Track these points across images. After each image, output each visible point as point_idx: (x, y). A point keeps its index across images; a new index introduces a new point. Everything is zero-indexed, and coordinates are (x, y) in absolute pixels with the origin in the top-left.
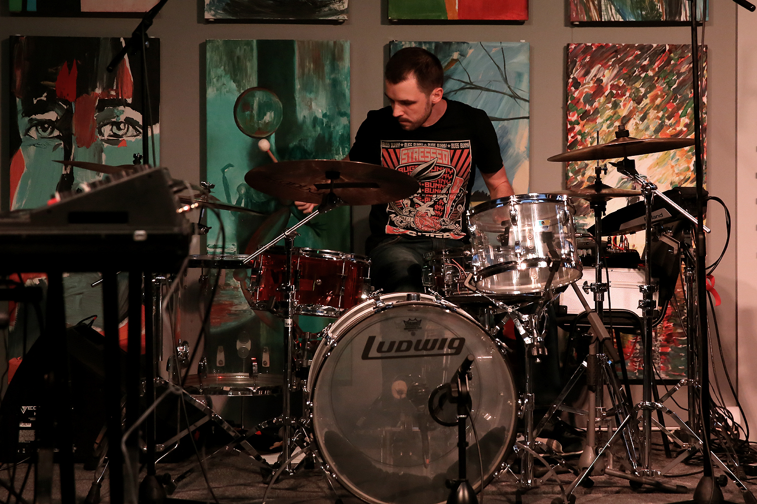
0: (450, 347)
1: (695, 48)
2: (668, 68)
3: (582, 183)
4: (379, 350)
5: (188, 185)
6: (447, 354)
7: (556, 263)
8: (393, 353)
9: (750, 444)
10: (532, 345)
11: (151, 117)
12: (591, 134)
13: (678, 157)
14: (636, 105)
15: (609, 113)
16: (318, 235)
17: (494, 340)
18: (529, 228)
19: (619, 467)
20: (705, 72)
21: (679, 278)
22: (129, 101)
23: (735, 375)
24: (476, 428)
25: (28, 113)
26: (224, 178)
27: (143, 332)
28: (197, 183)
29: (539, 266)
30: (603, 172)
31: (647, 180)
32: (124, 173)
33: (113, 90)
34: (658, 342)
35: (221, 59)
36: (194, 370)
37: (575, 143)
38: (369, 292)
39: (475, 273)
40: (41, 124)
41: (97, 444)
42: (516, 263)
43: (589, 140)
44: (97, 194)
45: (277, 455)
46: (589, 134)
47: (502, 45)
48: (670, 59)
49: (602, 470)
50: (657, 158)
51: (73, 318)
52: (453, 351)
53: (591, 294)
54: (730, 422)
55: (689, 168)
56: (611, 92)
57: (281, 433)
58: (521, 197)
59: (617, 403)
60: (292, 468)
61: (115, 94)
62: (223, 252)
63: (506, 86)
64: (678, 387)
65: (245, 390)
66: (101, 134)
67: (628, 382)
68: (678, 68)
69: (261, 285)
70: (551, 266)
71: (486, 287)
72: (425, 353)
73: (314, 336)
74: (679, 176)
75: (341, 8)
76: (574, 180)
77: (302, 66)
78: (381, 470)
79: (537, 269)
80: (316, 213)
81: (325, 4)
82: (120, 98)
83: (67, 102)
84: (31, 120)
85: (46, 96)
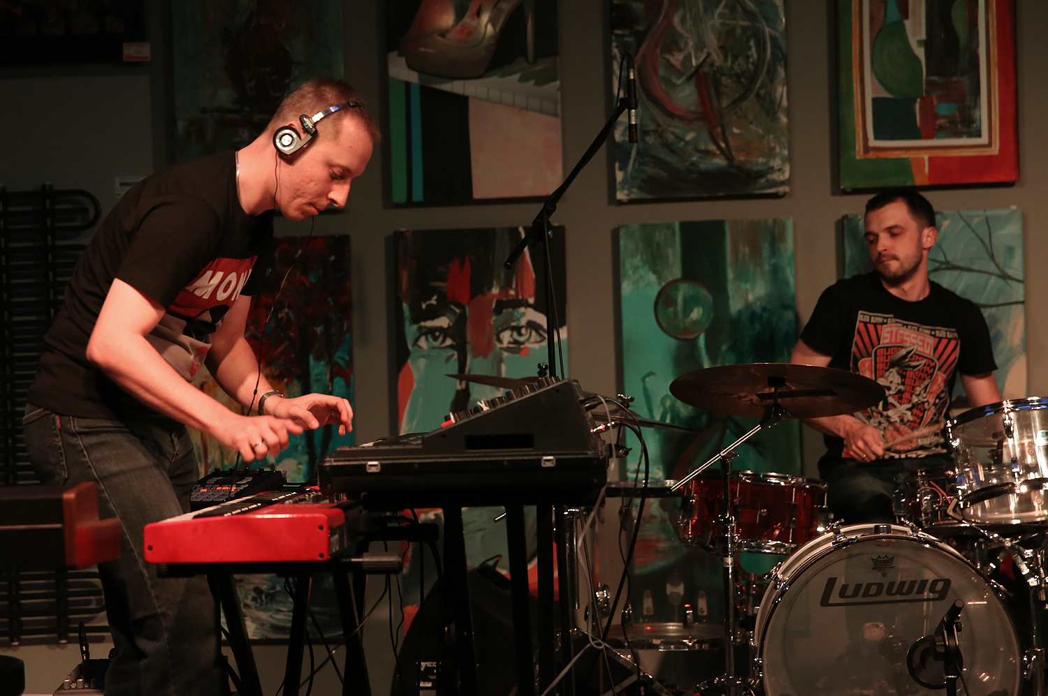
0: (932, 590)
4: (842, 594)
5: (602, 399)
6: (928, 600)
8: (859, 599)
10: (1038, 588)
11: (557, 318)
16: (761, 454)
17: (988, 582)
18: (1030, 440)
22: (531, 301)
24: (970, 691)
25: (416, 320)
26: (645, 390)
27: (556, 574)
28: (613, 395)
29: (1044, 489)
32: (527, 388)
33: (512, 289)
35: (637, 247)
36: (617, 620)
38: (826, 523)
39: (961, 498)
40: (431, 332)
42: (1014, 485)
44: (499, 413)
47: (989, 213)
51: (474, 559)
52: (936, 595)
58: (1018, 403)
61: (514, 294)
62: (646, 478)
63: (993, 265)
65: (678, 642)
66: (500, 341)
69: (694, 517)
71: (975, 516)
72: (899, 597)
73: (761, 578)
75: (782, 178)
77: (735, 250)
79: (1042, 492)
80: (758, 428)
81: (761, 174)
82: (520, 297)
83: (459, 306)
84: (420, 328)
85: (437, 300)
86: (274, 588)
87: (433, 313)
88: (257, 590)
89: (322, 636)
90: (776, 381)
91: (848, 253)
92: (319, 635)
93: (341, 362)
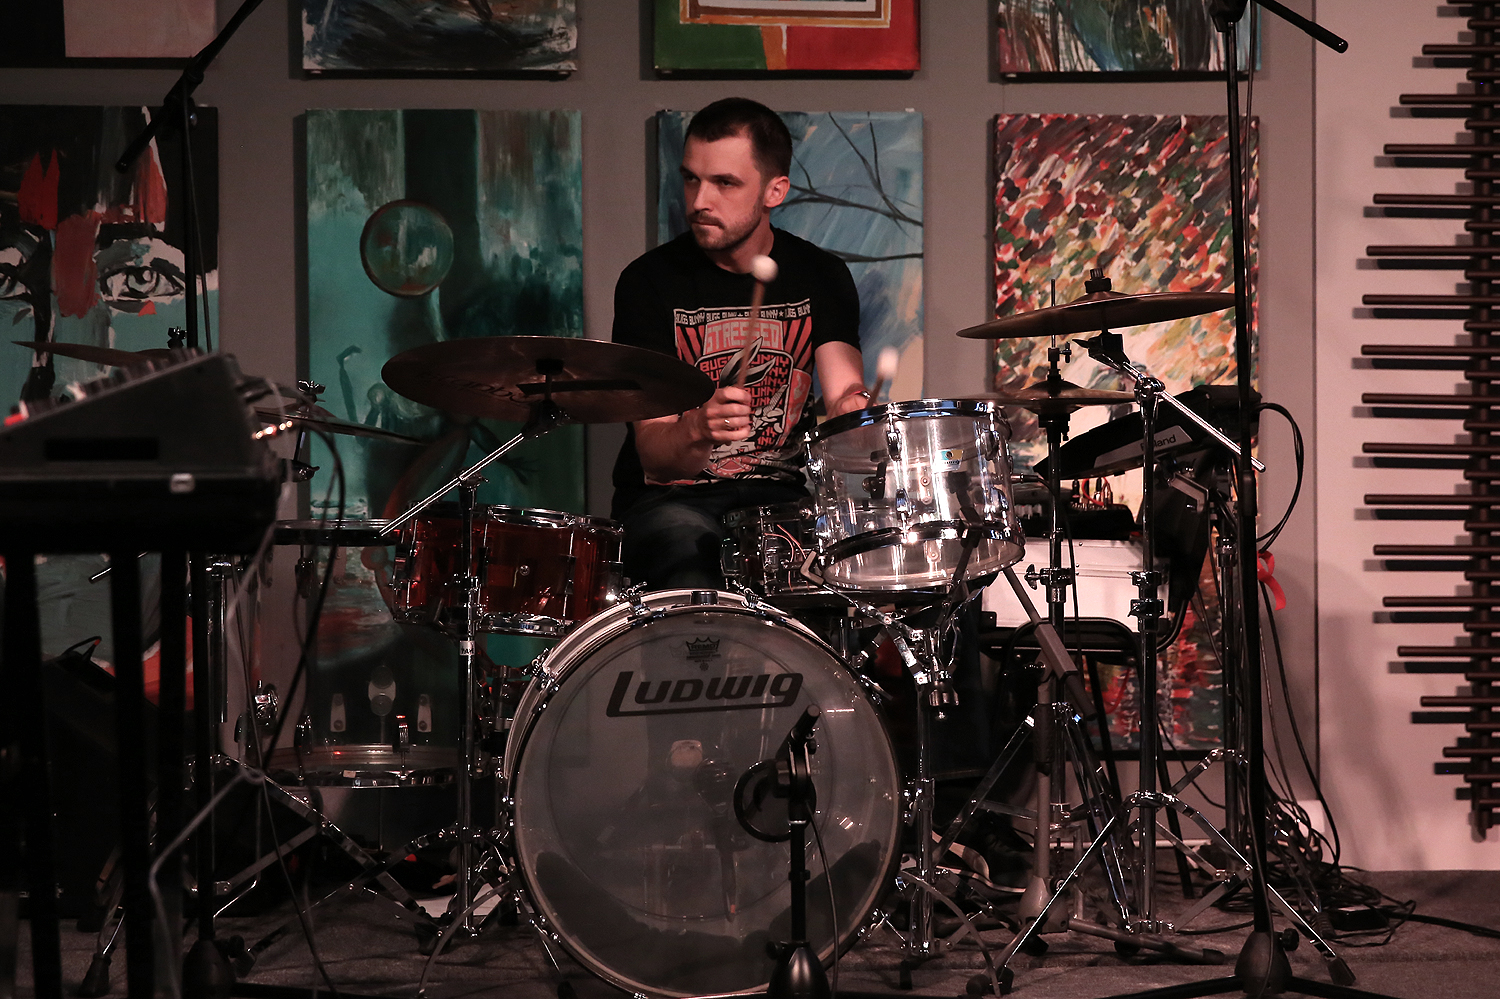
0: (775, 690)
1: (1235, 122)
2: (1185, 161)
3: (1022, 379)
4: (640, 698)
5: (273, 387)
6: (768, 706)
7: (974, 531)
8: (666, 704)
9: (1343, 870)
10: (929, 686)
11: (202, 258)
12: (1039, 287)
13: (1204, 330)
14: (1125, 230)
15: (1074, 245)
16: (523, 480)
17: (858, 678)
18: (924, 464)
19: (1094, 916)
20: (1255, 167)
21: (1207, 557)
22: (160, 227)
23: (1314, 741)
24: (825, 844)
26: (343, 375)
27: (190, 668)
28: (290, 381)
29: (943, 537)
30: (1063, 358)
31: (1147, 373)
32: (150, 364)
33: (128, 206)
34: (1169, 680)
35: (335, 147)
36: (286, 740)
37: (1010, 303)
38: (620, 588)
39: (821, 551)
41: (102, 881)
42: (898, 531)
43: (1037, 296)
44: (99, 404)
45: (447, 901)
46: (1036, 286)
47: (874, 117)
48: (1188, 143)
49: (1063, 922)
50: (1166, 331)
51: (54, 642)
52: (781, 699)
53: (1042, 588)
54: (1304, 830)
55: (1225, 350)
56: (1078, 207)
57: (453, 858)
58: (908, 407)
59: (1091, 795)
60: (475, 923)
61: (132, 214)
62: (340, 515)
63: (879, 197)
64: (1207, 765)
65: (383, 775)
66: (107, 291)
67: (1112, 756)
68: (1205, 159)
69: (415, 575)
70: (964, 536)
71: (842, 578)
72: (726, 702)
73: (517, 673)
74: (1206, 365)
75: (565, 48)
76: (1009, 373)
77: (490, 159)
78: (644, 926)
79: (939, 543)
80: (519, 438)
81: (534, 40)
82: (142, 221)
83: (40, 230)
90: (548, 365)
91: (664, 170)
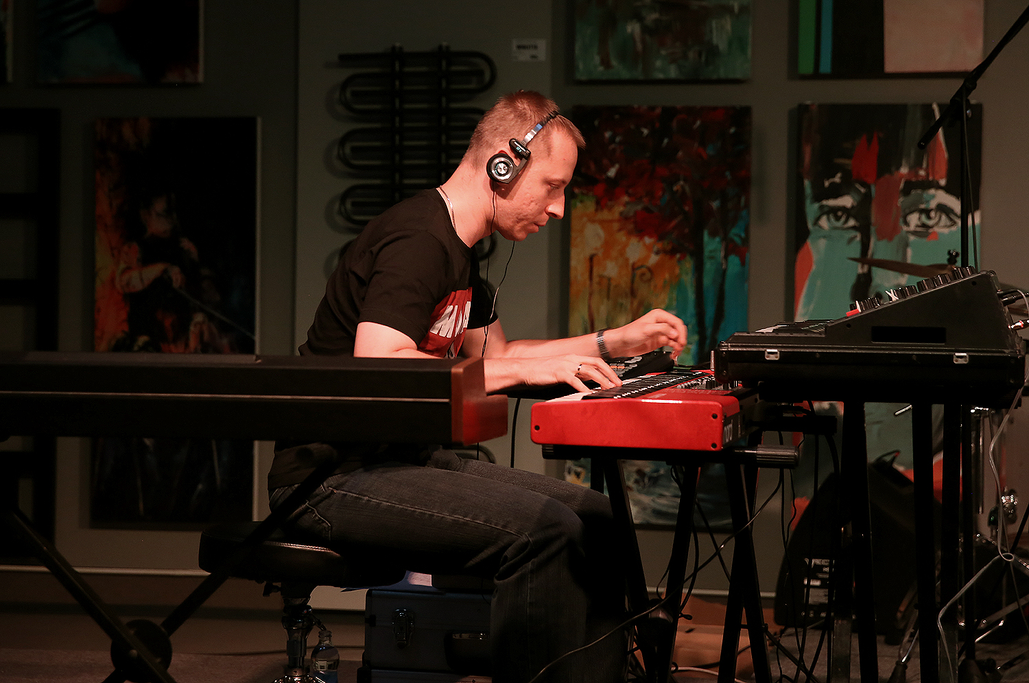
11: (972, 203)
25: (818, 198)
33: (922, 168)
40: (834, 212)
41: (901, 612)
61: (924, 174)
66: (907, 224)
82: (931, 178)
83: (864, 184)
84: (822, 207)
85: (841, 178)
86: (657, 471)
87: (836, 192)
88: (640, 472)
89: (707, 524)
92: (703, 524)
93: (737, 239)
